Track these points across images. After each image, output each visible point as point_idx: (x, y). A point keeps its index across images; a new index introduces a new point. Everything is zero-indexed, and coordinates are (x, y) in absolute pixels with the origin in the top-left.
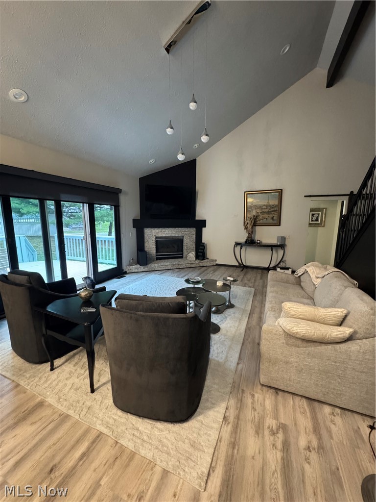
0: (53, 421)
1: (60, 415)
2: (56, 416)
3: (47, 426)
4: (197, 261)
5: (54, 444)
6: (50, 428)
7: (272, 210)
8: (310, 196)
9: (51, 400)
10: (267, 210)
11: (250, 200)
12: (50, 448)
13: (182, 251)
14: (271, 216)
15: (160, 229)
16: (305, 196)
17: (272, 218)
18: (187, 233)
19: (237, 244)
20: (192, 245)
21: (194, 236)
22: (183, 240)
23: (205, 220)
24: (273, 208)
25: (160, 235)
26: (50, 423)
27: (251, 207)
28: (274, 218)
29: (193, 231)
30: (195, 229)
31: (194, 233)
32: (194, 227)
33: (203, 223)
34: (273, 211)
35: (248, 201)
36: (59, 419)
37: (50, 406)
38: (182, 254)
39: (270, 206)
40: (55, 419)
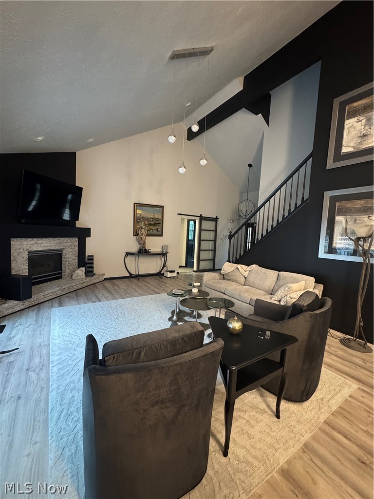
0: (311, 460)
1: (304, 452)
2: (306, 457)
3: (317, 465)
4: (88, 279)
5: (339, 460)
6: (320, 463)
7: (157, 222)
8: (181, 214)
9: (282, 459)
10: (153, 223)
11: (139, 212)
12: (342, 464)
13: (62, 270)
14: (156, 228)
15: (35, 239)
16: (178, 214)
17: (157, 230)
18: (69, 244)
19: (128, 254)
20: (74, 260)
21: (77, 248)
22: (62, 254)
23: (90, 229)
24: (157, 221)
25: (35, 249)
26: (314, 463)
27: (140, 219)
28: (159, 230)
29: (74, 242)
30: (77, 239)
31: (77, 244)
32: (76, 237)
33: (86, 232)
34: (157, 224)
35: (137, 212)
36: (309, 454)
37: (289, 462)
38: (61, 273)
39: (155, 219)
40: (309, 457)
